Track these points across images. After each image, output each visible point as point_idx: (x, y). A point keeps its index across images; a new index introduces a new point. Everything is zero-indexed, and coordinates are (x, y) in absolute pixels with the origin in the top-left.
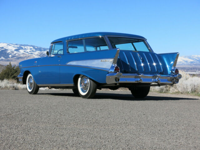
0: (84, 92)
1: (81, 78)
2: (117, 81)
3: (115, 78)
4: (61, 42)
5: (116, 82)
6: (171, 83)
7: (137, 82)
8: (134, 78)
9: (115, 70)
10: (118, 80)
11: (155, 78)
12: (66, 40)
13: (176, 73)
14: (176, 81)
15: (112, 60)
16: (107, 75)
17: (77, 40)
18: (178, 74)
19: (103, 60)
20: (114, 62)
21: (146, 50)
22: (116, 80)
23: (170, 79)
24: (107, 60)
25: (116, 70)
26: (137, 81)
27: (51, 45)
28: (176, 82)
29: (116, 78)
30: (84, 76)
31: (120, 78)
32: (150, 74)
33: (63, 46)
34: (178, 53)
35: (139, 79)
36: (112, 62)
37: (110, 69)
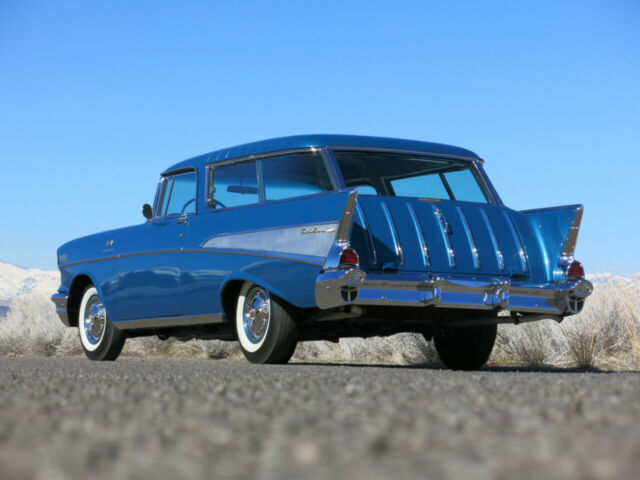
0: (254, 341)
1: (247, 296)
2: (349, 298)
3: (340, 290)
4: (192, 170)
5: (344, 303)
6: (557, 311)
7: (423, 305)
8: (415, 290)
9: (343, 260)
10: (354, 295)
11: (494, 292)
12: (208, 164)
13: (572, 278)
14: (572, 305)
15: (332, 228)
16: (318, 280)
17: (244, 162)
18: (580, 278)
19: (308, 229)
20: (339, 235)
21: (477, 196)
22: (345, 296)
23: (552, 297)
24: (320, 228)
25: (346, 259)
26: (425, 301)
27: (163, 179)
28: (573, 308)
29: (346, 287)
30: (255, 286)
31: (359, 290)
32: (478, 279)
33: (195, 184)
34: (579, 206)
35: (429, 296)
36: (334, 235)
37: (326, 259)
